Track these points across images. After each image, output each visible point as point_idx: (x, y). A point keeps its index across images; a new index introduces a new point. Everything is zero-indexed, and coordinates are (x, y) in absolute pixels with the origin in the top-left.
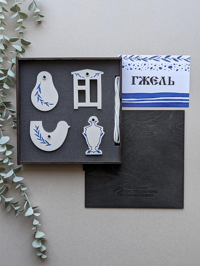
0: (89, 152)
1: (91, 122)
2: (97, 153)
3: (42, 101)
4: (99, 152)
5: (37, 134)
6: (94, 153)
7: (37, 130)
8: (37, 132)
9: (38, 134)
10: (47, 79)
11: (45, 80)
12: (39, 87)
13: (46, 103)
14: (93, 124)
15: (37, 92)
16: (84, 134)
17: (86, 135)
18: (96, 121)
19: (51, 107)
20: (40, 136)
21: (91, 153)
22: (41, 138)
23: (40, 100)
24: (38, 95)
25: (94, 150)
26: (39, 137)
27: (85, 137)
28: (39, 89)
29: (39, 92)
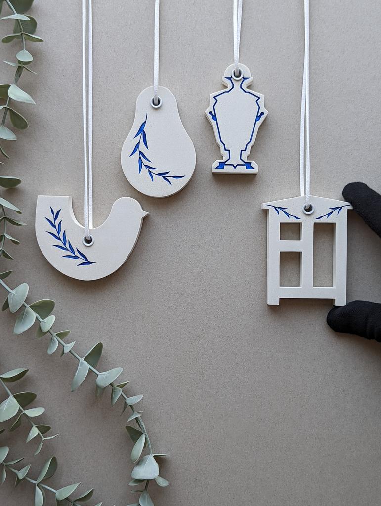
0: (222, 165)
1: (230, 78)
2: (243, 170)
3: (150, 170)
4: (248, 165)
5: (55, 231)
6: (235, 167)
7: (55, 219)
8: (54, 226)
9: (58, 233)
10: (163, 107)
11: (158, 111)
12: (141, 130)
13: (163, 175)
14: (237, 85)
15: (138, 145)
16: (210, 113)
17: (214, 117)
18: (244, 78)
19: (177, 186)
20: (62, 238)
21: (227, 169)
22: (65, 244)
23: (146, 166)
24: (140, 152)
25: (235, 160)
26: (60, 239)
27: (213, 122)
28: (141, 135)
29: (142, 144)
